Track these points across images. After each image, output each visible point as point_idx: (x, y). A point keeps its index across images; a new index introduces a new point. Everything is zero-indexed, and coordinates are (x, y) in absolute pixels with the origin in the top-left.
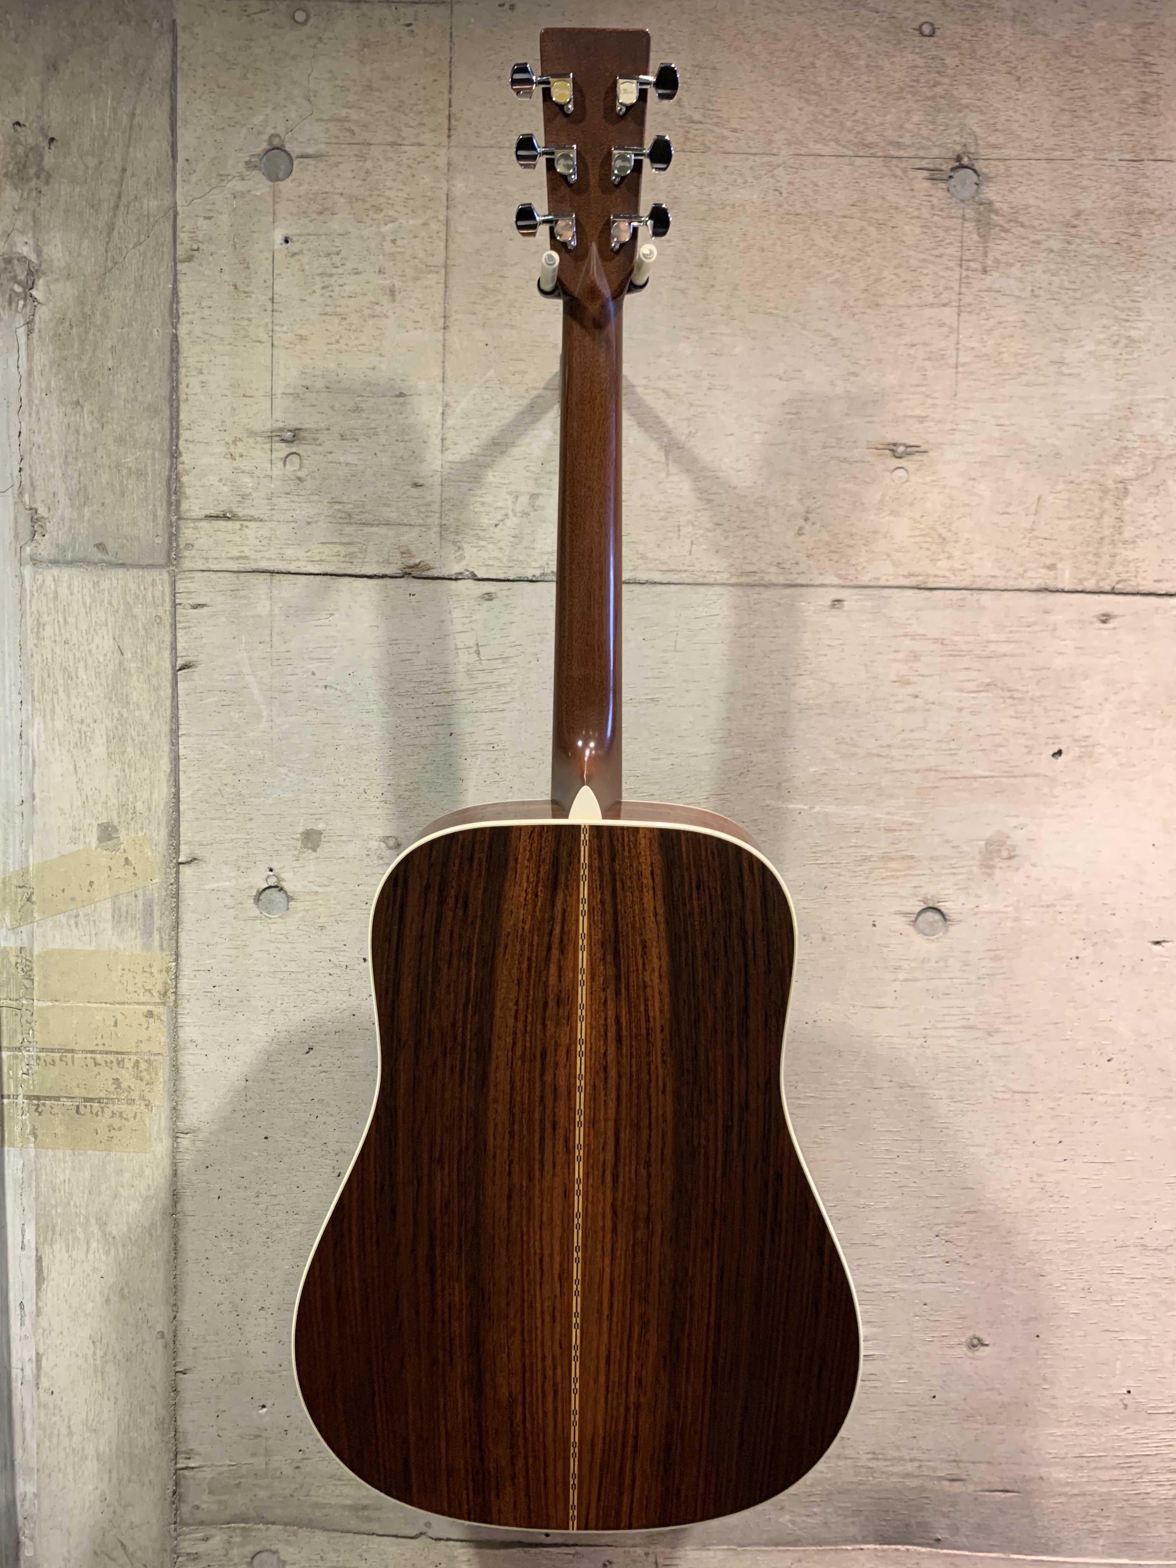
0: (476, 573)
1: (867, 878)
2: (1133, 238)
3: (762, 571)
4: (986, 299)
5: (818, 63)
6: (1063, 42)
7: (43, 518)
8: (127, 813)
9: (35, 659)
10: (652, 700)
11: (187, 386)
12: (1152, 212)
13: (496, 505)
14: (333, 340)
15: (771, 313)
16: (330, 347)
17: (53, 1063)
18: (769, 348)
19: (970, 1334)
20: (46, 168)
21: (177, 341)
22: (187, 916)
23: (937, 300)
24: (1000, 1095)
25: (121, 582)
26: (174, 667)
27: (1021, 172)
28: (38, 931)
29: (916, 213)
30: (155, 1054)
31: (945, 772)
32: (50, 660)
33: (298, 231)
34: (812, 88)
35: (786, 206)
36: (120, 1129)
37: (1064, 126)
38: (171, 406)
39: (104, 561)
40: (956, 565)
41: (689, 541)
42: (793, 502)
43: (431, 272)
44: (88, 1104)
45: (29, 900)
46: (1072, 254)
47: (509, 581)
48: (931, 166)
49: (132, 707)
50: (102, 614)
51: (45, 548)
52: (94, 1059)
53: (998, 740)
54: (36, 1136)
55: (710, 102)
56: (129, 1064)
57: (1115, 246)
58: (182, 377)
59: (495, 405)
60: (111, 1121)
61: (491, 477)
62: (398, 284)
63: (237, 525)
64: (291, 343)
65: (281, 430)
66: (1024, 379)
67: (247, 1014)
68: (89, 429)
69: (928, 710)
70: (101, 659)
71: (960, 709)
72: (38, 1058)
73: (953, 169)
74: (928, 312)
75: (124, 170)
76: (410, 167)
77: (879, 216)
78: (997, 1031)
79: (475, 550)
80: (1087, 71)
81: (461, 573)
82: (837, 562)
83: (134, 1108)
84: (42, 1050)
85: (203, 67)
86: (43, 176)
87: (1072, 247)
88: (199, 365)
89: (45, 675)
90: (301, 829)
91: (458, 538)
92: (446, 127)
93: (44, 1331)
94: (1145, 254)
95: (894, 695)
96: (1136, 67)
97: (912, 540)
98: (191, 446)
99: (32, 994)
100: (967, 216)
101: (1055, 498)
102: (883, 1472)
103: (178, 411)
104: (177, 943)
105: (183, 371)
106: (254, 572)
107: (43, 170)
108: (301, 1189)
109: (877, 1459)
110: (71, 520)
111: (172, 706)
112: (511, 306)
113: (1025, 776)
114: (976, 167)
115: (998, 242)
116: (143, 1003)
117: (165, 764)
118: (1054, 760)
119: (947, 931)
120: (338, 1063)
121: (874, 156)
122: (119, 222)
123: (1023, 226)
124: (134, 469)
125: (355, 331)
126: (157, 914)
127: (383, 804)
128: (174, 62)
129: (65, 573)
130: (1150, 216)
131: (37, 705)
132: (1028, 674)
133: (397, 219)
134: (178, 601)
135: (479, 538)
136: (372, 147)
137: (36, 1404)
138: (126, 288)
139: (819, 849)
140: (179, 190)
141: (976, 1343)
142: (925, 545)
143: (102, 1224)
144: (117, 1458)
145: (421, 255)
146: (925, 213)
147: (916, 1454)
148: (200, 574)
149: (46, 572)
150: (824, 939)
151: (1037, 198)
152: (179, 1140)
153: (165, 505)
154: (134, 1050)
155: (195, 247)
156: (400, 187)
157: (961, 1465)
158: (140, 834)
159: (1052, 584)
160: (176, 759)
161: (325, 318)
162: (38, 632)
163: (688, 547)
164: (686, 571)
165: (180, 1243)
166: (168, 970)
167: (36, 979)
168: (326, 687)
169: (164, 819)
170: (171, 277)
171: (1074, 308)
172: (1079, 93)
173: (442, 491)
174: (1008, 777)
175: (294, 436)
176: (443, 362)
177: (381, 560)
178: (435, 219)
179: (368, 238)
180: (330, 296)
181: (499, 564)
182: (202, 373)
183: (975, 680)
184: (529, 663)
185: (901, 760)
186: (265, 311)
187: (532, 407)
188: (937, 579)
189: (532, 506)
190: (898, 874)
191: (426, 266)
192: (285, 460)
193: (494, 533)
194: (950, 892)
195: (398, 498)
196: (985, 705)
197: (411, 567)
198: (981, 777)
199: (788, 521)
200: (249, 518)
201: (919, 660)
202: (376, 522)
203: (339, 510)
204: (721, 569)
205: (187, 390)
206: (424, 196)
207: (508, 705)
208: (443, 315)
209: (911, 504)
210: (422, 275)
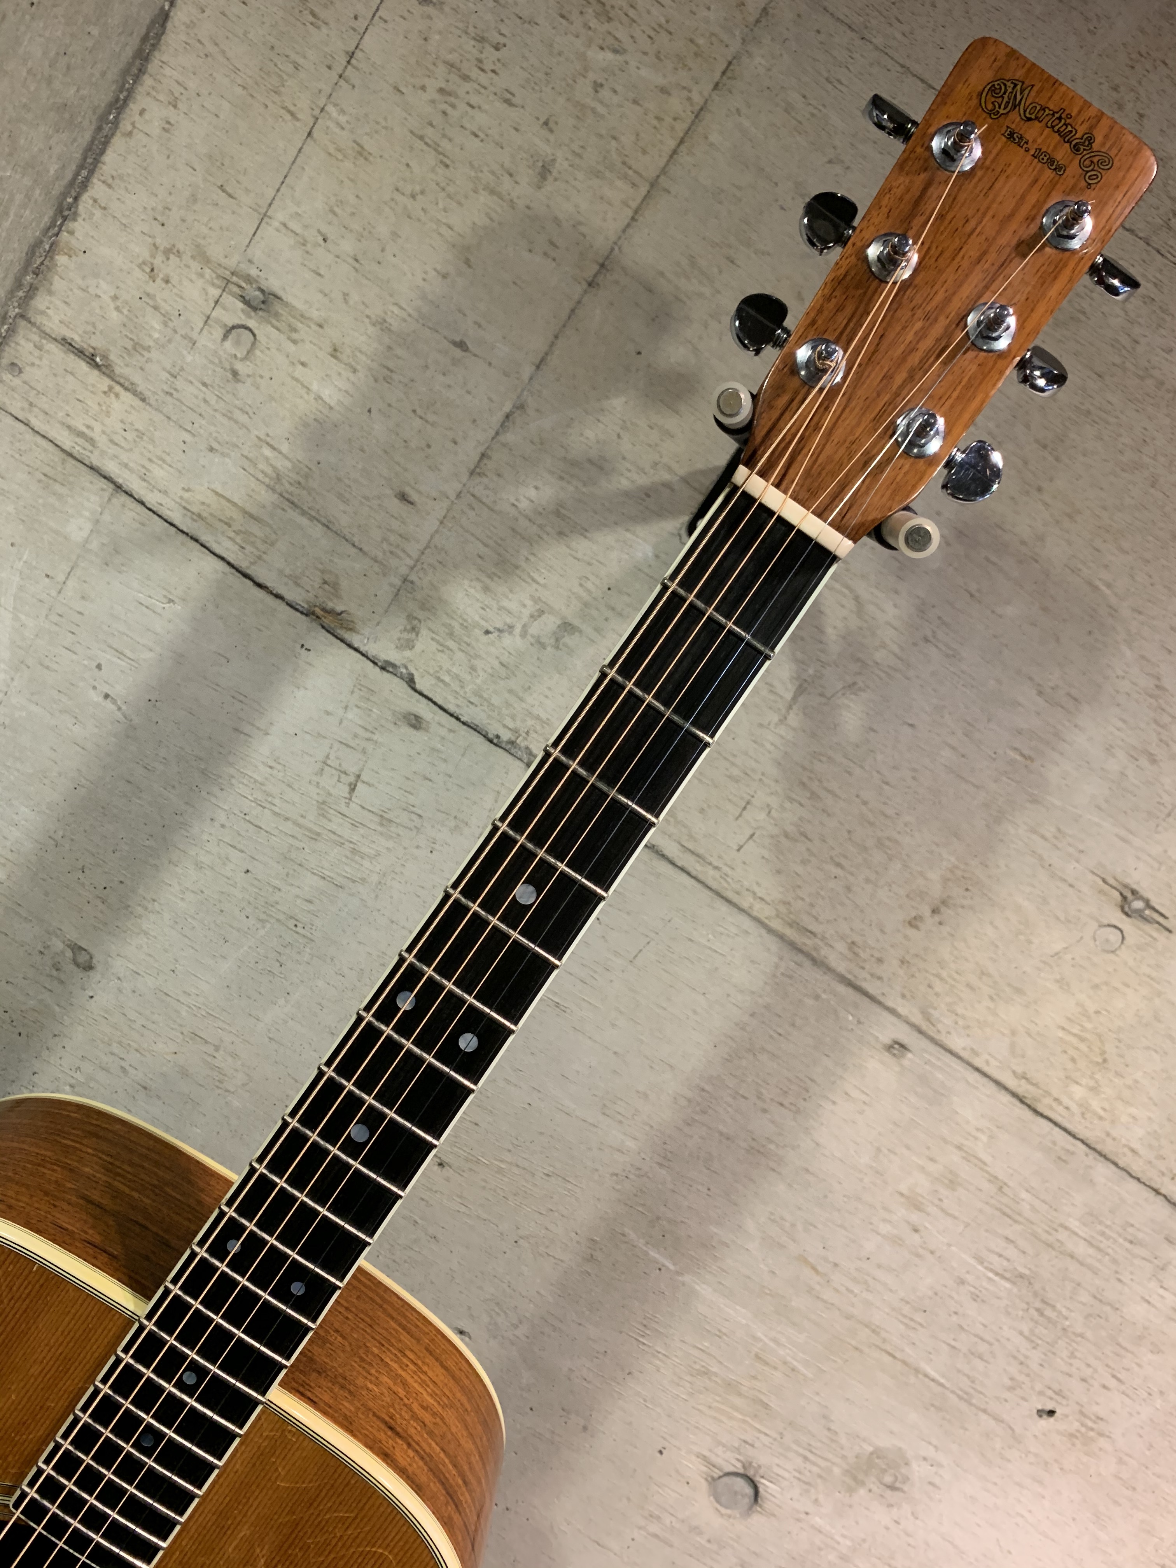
0: (417, 679)
1: (691, 1394)
3: (823, 939)
10: (557, 1005)
11: (142, 112)
13: (505, 603)
14: (408, 189)
16: (399, 197)
18: (1058, 640)
21: (163, 26)
31: (884, 1341)
38: (99, 129)
40: (1095, 1104)
41: (749, 832)
42: (934, 876)
43: (625, 177)
53: (982, 1348)
58: (141, 90)
62: (562, 164)
63: (107, 382)
64: (340, 150)
65: (248, 279)
69: (918, 1256)
71: (962, 1282)
79: (434, 646)
81: (394, 666)
82: (937, 994)
88: (177, 90)
91: (421, 614)
95: (887, 1210)
97: (1061, 1034)
98: (98, 213)
103: (106, 143)
105: (147, 82)
106: (92, 468)
113: (985, 1411)
118: (1036, 1416)
119: (747, 1514)
125: (449, 196)
132: (1084, 1297)
133: (625, 51)
135: (451, 635)
139: (654, 1325)
142: (1071, 1052)
145: (627, 139)
148: (12, 422)
153: (9, 281)
161: (419, 144)
163: (742, 839)
164: (717, 868)
168: (107, 696)
173: (437, 531)
174: (960, 1398)
175: (263, 302)
176: (556, 337)
177: (287, 572)
178: (685, 92)
179: (560, 54)
180: (445, 113)
181: (458, 689)
182: (175, 107)
183: (1008, 1260)
184: (418, 847)
185: (837, 1290)
186: (329, 67)
187: (648, 496)
188: (1054, 1105)
189: (557, 640)
190: (736, 1414)
191: (624, 163)
192: (230, 330)
193: (477, 640)
194: (786, 1475)
195: (367, 498)
196: (998, 1298)
197: (324, 610)
198: (926, 1376)
199: (908, 896)
200: (127, 384)
201: (954, 1190)
202: (313, 513)
203: (267, 459)
204: (768, 899)
205: (137, 118)
206: (692, 41)
207: (351, 884)
208: (601, 261)
209: (1096, 987)
210: (608, 174)
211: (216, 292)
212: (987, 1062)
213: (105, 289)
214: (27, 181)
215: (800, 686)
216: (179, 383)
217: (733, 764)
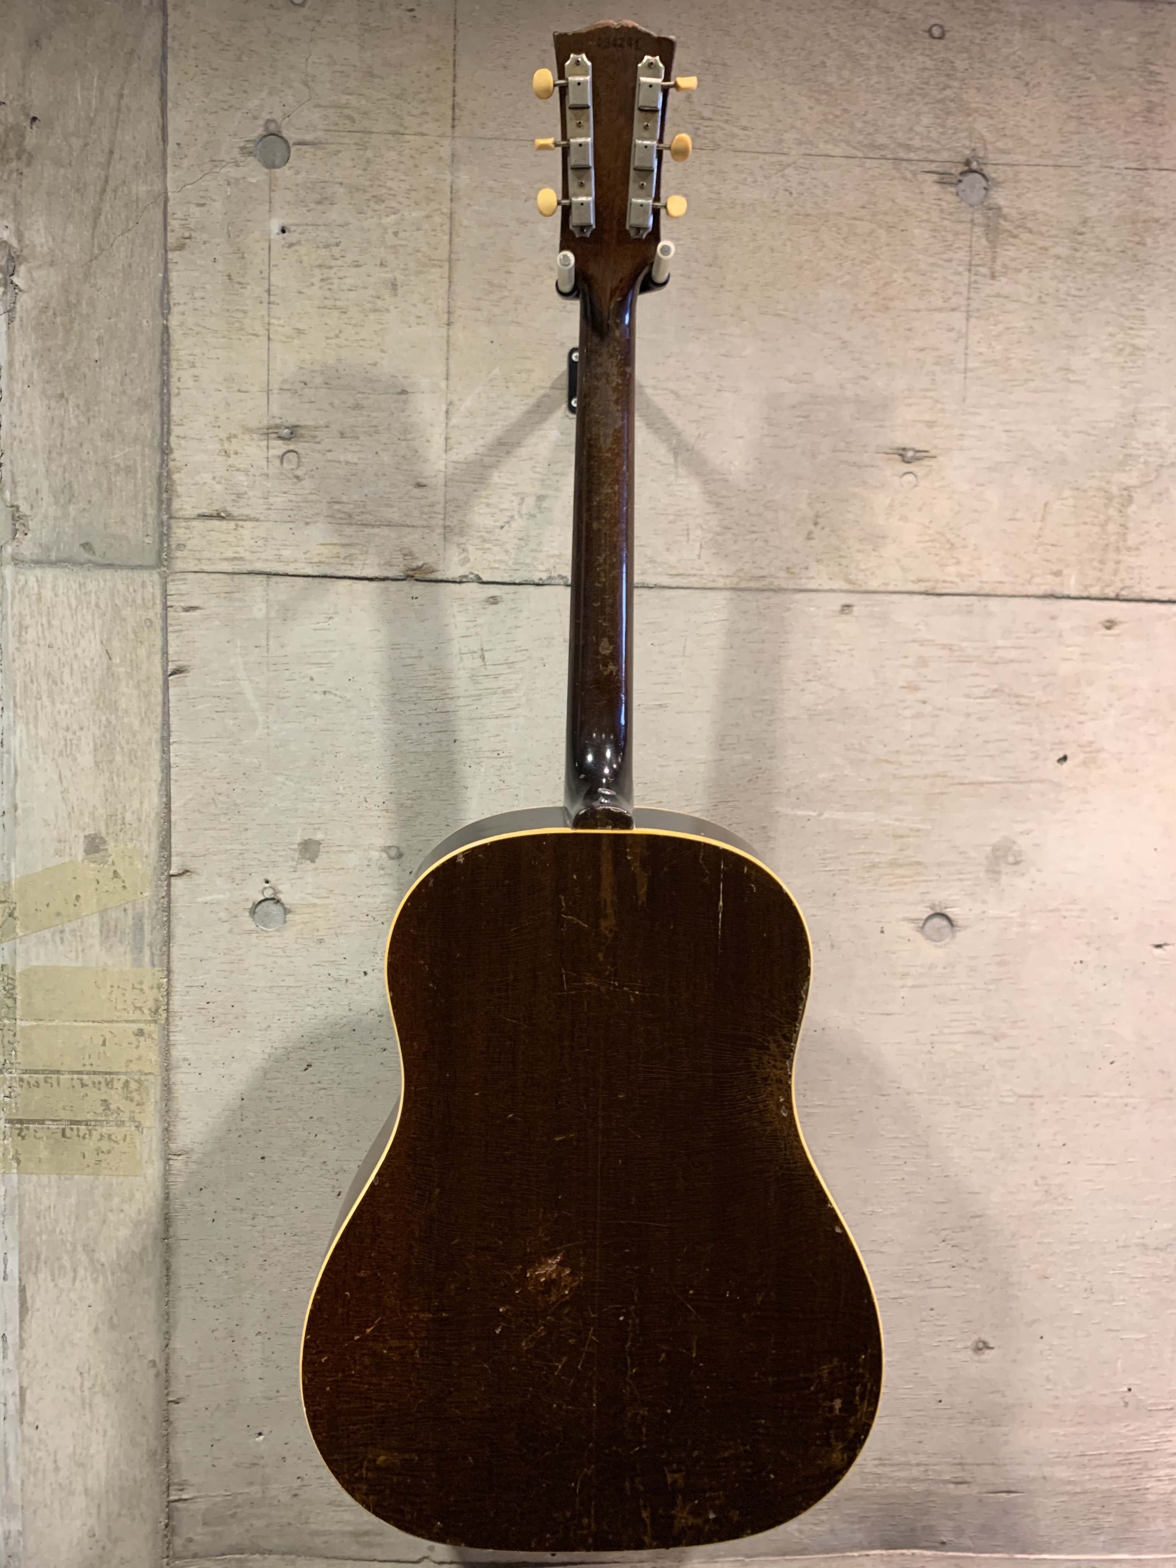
0: (481, 575)
1: (875, 884)
2: (1139, 247)
3: (772, 576)
4: (995, 304)
5: (829, 63)
6: (1071, 49)
7: (25, 515)
8: (115, 824)
9: (16, 665)
10: (661, 706)
11: (179, 379)
12: (1157, 221)
13: (503, 506)
14: (332, 335)
15: (780, 315)
16: (329, 341)
17: (37, 1085)
18: (779, 350)
19: (975, 1338)
20: (28, 148)
21: (168, 333)
22: (179, 931)
23: (946, 305)
24: (1006, 1100)
25: (109, 584)
26: (165, 671)
27: (1030, 178)
28: (20, 948)
29: (925, 217)
30: (146, 1074)
31: (953, 778)
32: (33, 664)
33: (296, 221)
34: (823, 88)
35: (796, 207)
36: (109, 1152)
37: (1072, 133)
38: (162, 400)
39: (90, 561)
40: (964, 570)
41: (698, 545)
42: (803, 506)
43: (435, 265)
44: (75, 1127)
45: (11, 915)
46: (1079, 261)
47: (514, 584)
48: (940, 170)
49: (120, 713)
50: (89, 617)
51: (27, 548)
52: (81, 1080)
53: (1005, 745)
54: (18, 1162)
55: (720, 99)
56: (118, 1085)
57: (1121, 254)
58: (173, 370)
59: (500, 403)
60: (99, 1144)
61: (496, 477)
62: (400, 278)
63: (232, 524)
64: (288, 337)
65: (277, 427)
66: (1032, 385)
67: (242, 1031)
68: (74, 423)
69: (936, 716)
70: (88, 663)
71: (968, 715)
72: (21, 1080)
73: (963, 173)
74: (938, 316)
75: (111, 152)
76: (412, 157)
77: (888, 219)
78: (1004, 1036)
79: (479, 552)
80: (1094, 79)
81: (465, 576)
82: (847, 567)
83: (123, 1130)
84: (25, 1072)
85: (195, 48)
86: (25, 157)
87: (1079, 254)
88: (191, 358)
89: (28, 680)
90: (298, 839)
91: (463, 540)
92: (450, 117)
93: (28, 1362)
94: (1150, 263)
95: (904, 701)
96: (1141, 76)
97: (921, 545)
98: (183, 442)
99: (15, 1013)
100: (976, 221)
101: (1063, 505)
102: (890, 1478)
103: (169, 405)
104: (169, 958)
105: (174, 364)
106: (249, 573)
107: (25, 150)
108: (299, 1210)
109: (884, 1465)
110: (55, 518)
111: (164, 713)
112: (517, 302)
113: (1031, 781)
114: (985, 172)
115: (1007, 247)
116: (133, 1022)
117: (156, 774)
118: (1059, 765)
119: (954, 936)
120: (338, 1080)
121: (884, 158)
122: (106, 207)
123: (1031, 231)
124: (122, 465)
125: (355, 325)
126: (147, 928)
127: (384, 813)
128: (164, 42)
129: (49, 574)
130: (1155, 225)
131: (19, 711)
132: (1035, 680)
133: (399, 211)
134: (169, 603)
135: (484, 541)
136: (373, 135)
137: (20, 1438)
138: (113, 276)
139: (829, 855)
140: (169, 175)
141: (981, 1347)
142: (933, 551)
143: (89, 1251)
144: (107, 1492)
145: (424, 248)
146: (935, 216)
147: (922, 1459)
148: (193, 575)
149: (28, 572)
150: (832, 946)
151: (1045, 204)
152: (171, 1162)
153: (155, 503)
154: (124, 1070)
155: (187, 235)
156: (403, 178)
157: (966, 1467)
158: (130, 846)
159: (1058, 591)
160: (167, 768)
161: (325, 311)
162: (20, 636)
163: (697, 552)
164: (695, 575)
165: (173, 1268)
166: (159, 987)
167: (19, 997)
168: (325, 693)
169: (155, 831)
170: (162, 266)
171: (1080, 315)
172: (1086, 100)
173: (446, 492)
174: (1014, 783)
175: (292, 433)
176: (447, 359)
177: (383, 562)
178: (439, 212)
179: (369, 230)
180: (330, 289)
181: (505, 567)
182: (194, 367)
183: (982, 686)
184: (536, 668)
185: (909, 766)
186: (261, 302)
187: (539, 406)
188: (946, 585)
189: (539, 508)
190: (906, 880)
191: (430, 260)
192: (282, 458)
193: (499, 535)
194: (957, 897)
195: (400, 498)
196: (992, 711)
197: (413, 570)
198: (988, 783)
199: (798, 525)
200: (244, 518)
201: (927, 666)
202: (377, 523)
203: (339, 510)
204: (730, 574)
205: (178, 384)
206: (427, 188)
207: (513, 711)
208: (446, 310)
209: (920, 509)
210: (425, 269)
211: (265, 443)
212: (896, 585)
213: (206, 477)
214: (138, 448)
215: (674, 453)
216: (272, 500)
217: (667, 514)
